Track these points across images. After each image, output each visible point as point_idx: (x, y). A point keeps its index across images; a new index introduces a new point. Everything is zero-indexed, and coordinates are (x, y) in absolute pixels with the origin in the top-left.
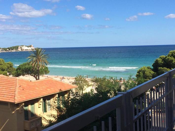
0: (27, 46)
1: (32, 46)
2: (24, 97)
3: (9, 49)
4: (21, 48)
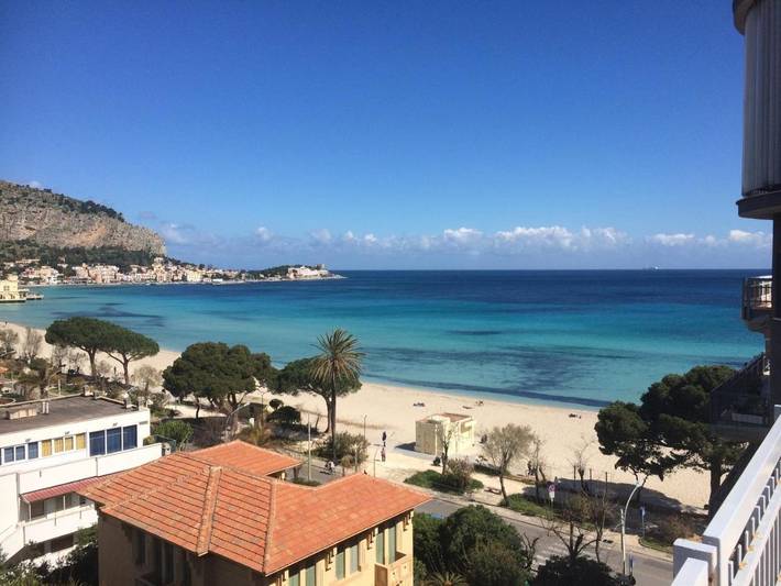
0: (310, 267)
1: (323, 266)
2: (290, 552)
3: (266, 273)
4: (294, 271)
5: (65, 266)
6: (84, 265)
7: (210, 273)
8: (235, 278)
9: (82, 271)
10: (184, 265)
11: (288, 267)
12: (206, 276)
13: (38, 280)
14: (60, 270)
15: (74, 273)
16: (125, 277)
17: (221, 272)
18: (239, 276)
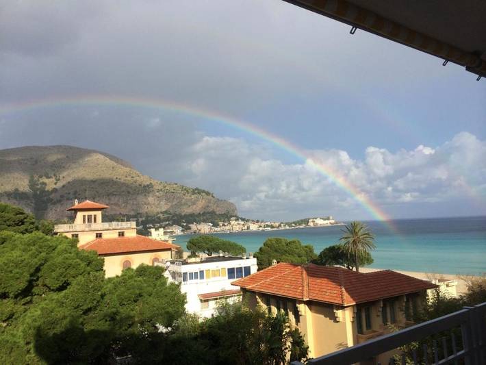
0: (323, 219)
1: (331, 218)
3: (296, 223)
4: (313, 221)
5: (185, 224)
6: (195, 223)
7: (263, 224)
8: (278, 227)
9: (194, 227)
10: (248, 221)
11: (309, 219)
12: (260, 226)
13: (172, 232)
14: (183, 226)
15: (190, 228)
16: (216, 229)
17: (269, 223)
18: (280, 226)
